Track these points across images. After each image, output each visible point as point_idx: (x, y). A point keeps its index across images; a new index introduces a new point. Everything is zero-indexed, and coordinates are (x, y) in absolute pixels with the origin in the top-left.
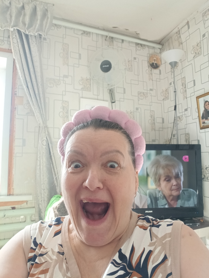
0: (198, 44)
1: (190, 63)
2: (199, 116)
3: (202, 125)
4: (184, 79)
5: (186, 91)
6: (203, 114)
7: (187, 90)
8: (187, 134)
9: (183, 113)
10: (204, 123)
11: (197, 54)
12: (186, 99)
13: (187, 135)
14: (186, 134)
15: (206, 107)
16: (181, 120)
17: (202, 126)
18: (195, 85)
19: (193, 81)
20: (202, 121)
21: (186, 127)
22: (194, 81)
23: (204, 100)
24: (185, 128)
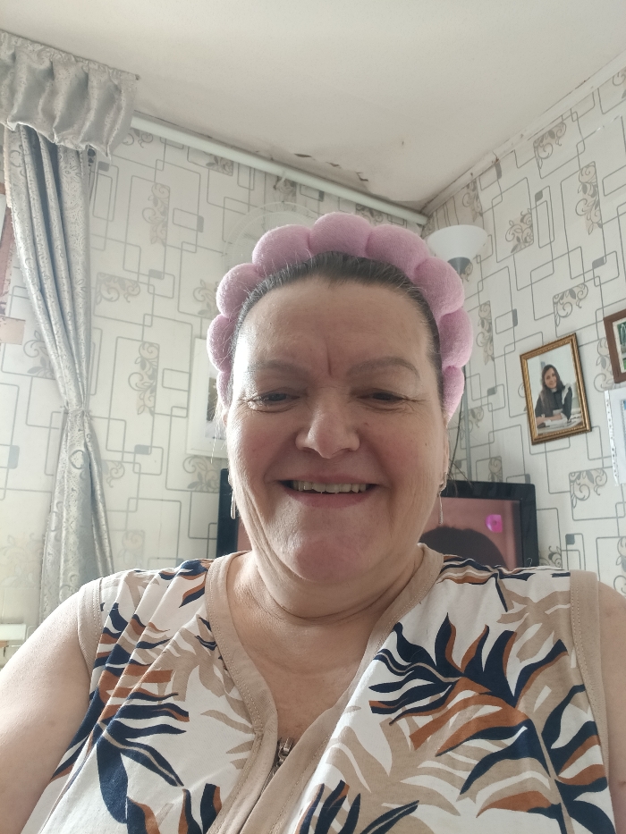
0: (525, 216)
1: (503, 265)
2: (528, 408)
3: (537, 432)
4: (487, 307)
5: (491, 340)
6: (539, 401)
7: (495, 336)
8: (496, 458)
9: (485, 401)
10: (542, 426)
11: (522, 242)
12: (491, 362)
13: (496, 460)
14: (491, 459)
15: (547, 382)
16: (479, 420)
17: (536, 436)
18: (515, 322)
19: (511, 315)
20: (536, 421)
21: (492, 440)
22: (515, 313)
23: (542, 363)
24: (489, 443)
